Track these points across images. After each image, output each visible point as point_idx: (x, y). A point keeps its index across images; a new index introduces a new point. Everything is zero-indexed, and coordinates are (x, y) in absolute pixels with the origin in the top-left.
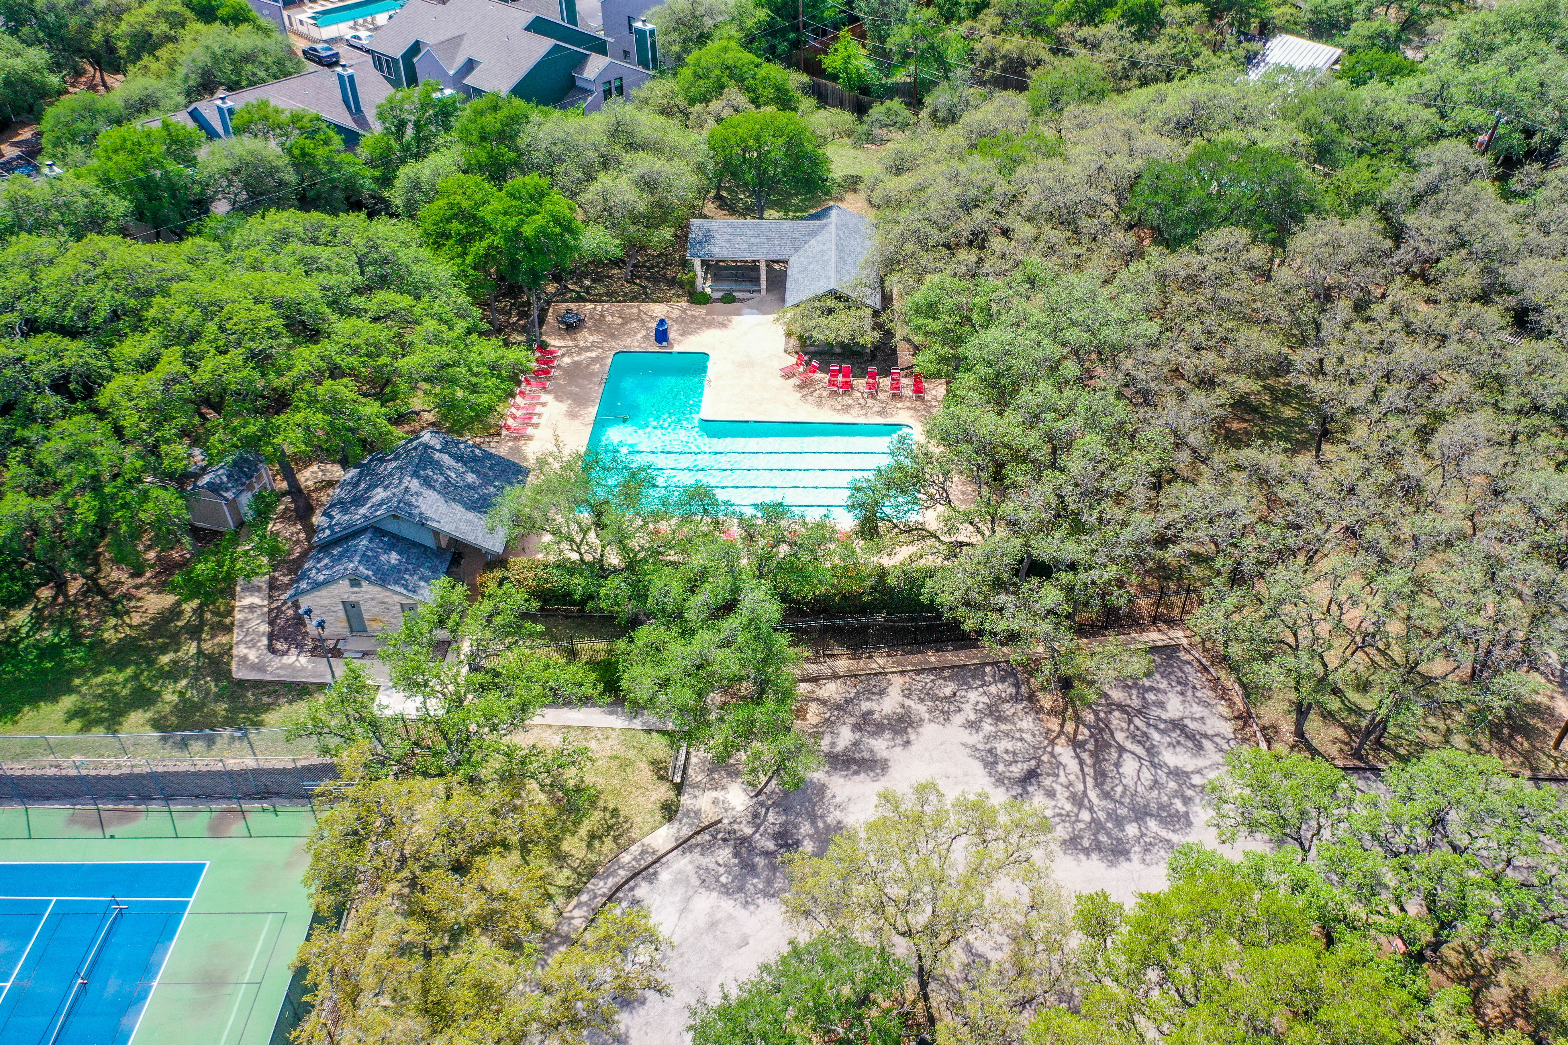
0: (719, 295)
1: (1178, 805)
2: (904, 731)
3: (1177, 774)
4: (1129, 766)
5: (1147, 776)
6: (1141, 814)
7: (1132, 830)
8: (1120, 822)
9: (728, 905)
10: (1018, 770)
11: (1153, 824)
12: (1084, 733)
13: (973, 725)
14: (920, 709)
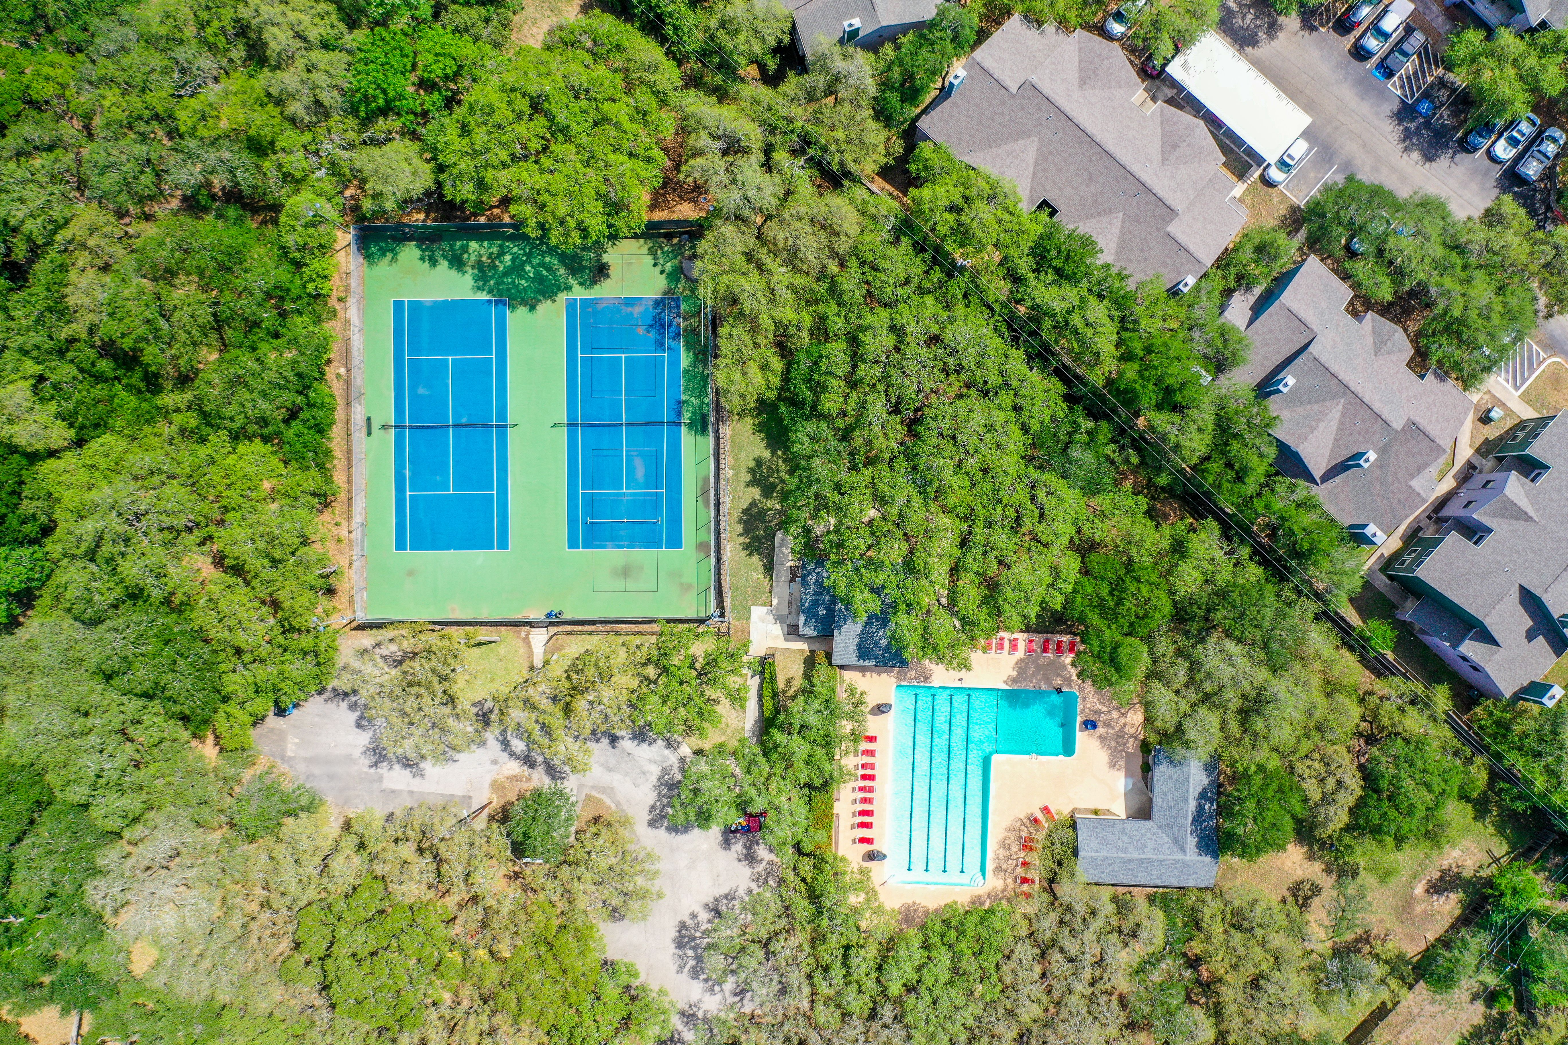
1: (702, 977)
2: (746, 859)
3: (720, 981)
6: (699, 959)
7: (690, 953)
8: (694, 948)
9: (654, 779)
10: (723, 909)
11: (692, 963)
13: (749, 892)
14: (760, 868)
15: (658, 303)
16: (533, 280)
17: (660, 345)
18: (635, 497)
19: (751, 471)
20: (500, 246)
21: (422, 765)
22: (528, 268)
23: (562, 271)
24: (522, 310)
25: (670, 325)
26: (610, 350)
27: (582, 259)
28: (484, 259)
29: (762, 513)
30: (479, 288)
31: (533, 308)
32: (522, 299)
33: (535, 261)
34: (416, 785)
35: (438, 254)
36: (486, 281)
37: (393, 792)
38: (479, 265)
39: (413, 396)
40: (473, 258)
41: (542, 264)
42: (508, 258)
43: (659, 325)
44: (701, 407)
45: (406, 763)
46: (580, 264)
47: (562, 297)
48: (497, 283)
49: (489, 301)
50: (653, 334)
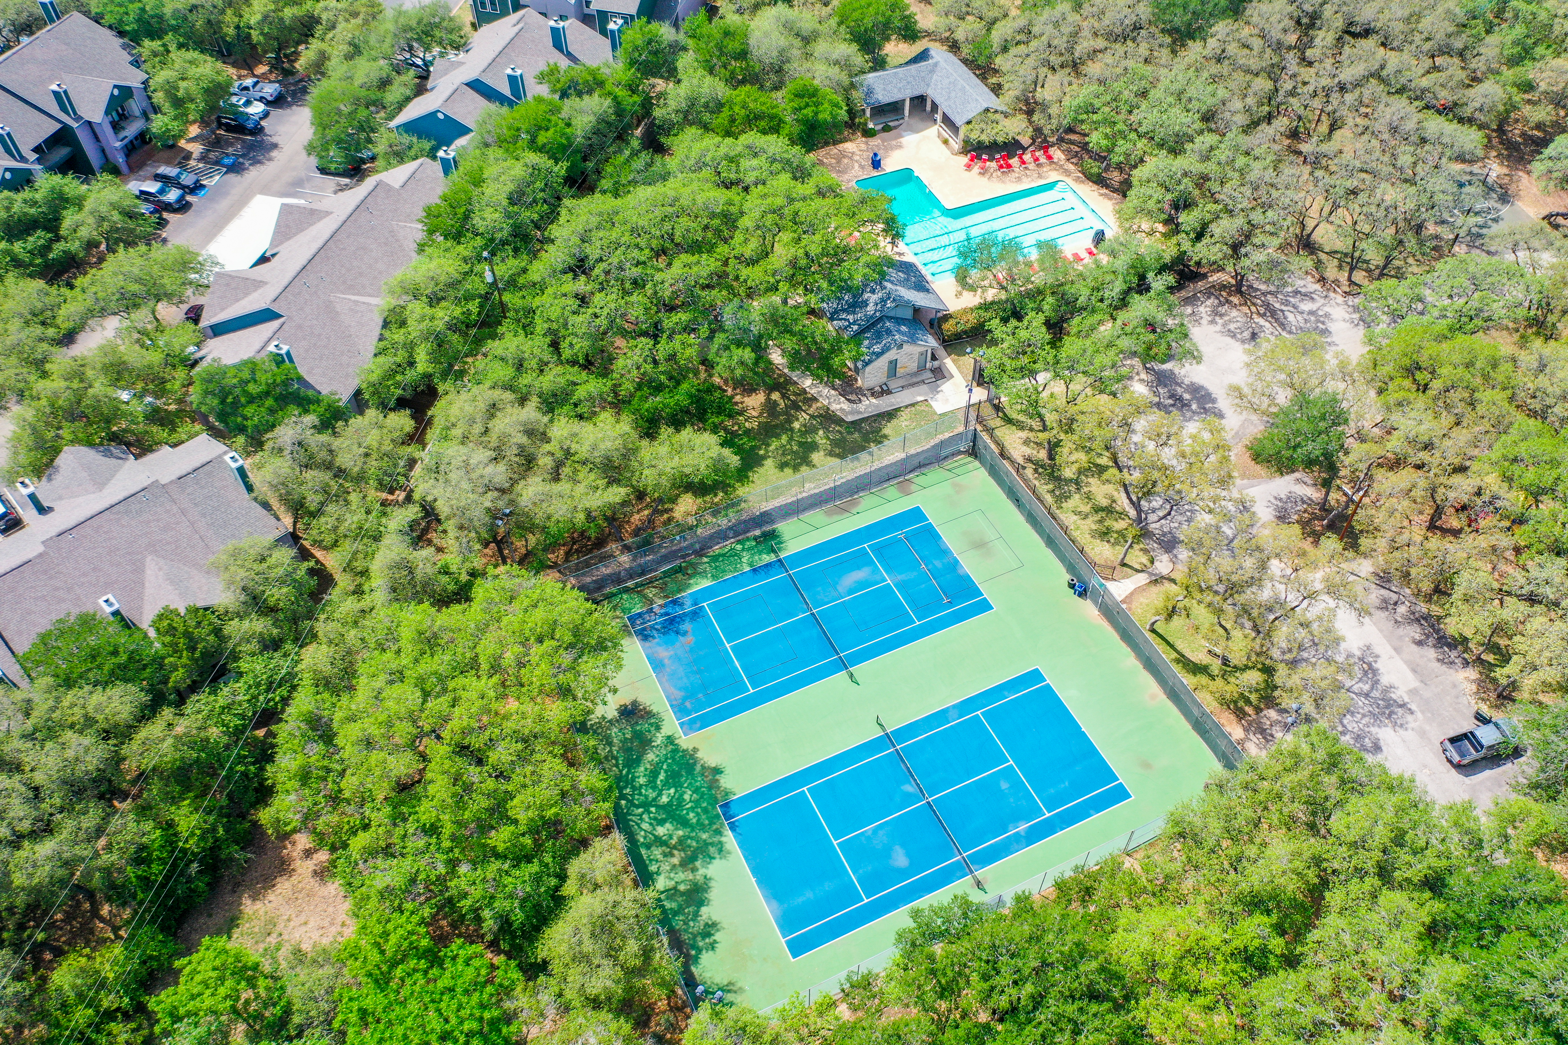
0: (880, 127)
1: (1322, 327)
3: (1311, 313)
4: (1291, 317)
5: (1299, 318)
12: (1262, 310)
13: (1212, 322)
15: (644, 635)
16: (677, 785)
17: (696, 614)
18: (889, 569)
19: (796, 468)
20: (648, 847)
21: (1358, 653)
22: (665, 799)
23: (650, 756)
24: (725, 782)
25: (667, 614)
26: (727, 661)
27: (624, 741)
28: (676, 861)
29: (835, 443)
30: (720, 851)
31: (717, 771)
32: (710, 788)
33: (652, 794)
34: (1383, 648)
35: (696, 926)
36: (706, 844)
37: (1414, 671)
38: (688, 863)
39: (915, 867)
40: (681, 876)
41: (652, 781)
42: (661, 831)
43: (671, 625)
44: (749, 549)
45: (1370, 671)
46: (631, 740)
47: (685, 742)
48: (703, 828)
49: (733, 827)
50: (686, 626)
